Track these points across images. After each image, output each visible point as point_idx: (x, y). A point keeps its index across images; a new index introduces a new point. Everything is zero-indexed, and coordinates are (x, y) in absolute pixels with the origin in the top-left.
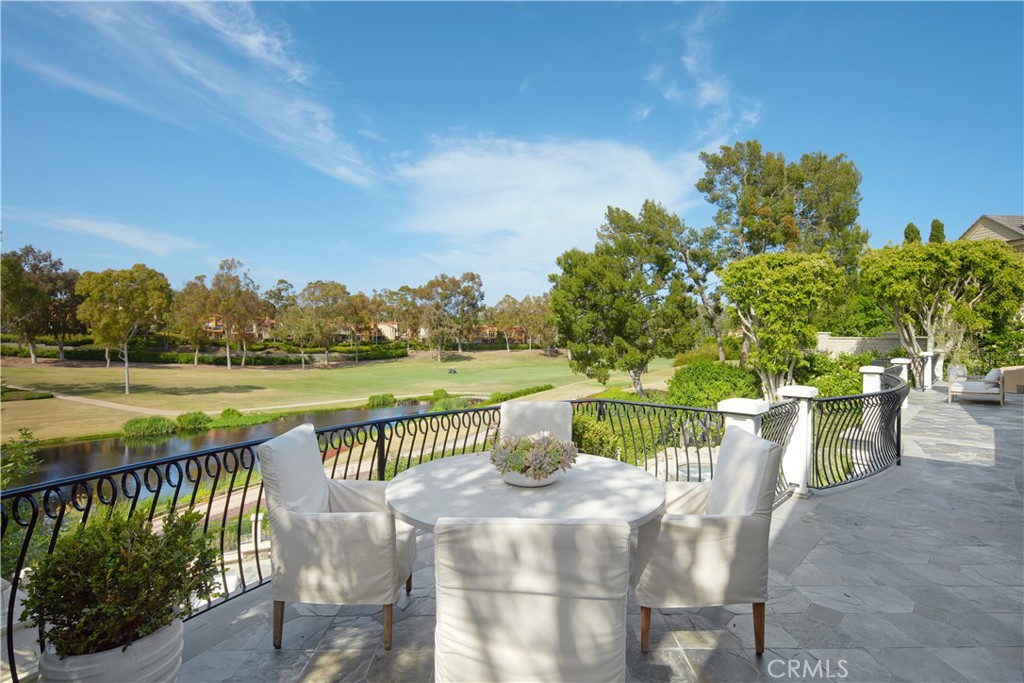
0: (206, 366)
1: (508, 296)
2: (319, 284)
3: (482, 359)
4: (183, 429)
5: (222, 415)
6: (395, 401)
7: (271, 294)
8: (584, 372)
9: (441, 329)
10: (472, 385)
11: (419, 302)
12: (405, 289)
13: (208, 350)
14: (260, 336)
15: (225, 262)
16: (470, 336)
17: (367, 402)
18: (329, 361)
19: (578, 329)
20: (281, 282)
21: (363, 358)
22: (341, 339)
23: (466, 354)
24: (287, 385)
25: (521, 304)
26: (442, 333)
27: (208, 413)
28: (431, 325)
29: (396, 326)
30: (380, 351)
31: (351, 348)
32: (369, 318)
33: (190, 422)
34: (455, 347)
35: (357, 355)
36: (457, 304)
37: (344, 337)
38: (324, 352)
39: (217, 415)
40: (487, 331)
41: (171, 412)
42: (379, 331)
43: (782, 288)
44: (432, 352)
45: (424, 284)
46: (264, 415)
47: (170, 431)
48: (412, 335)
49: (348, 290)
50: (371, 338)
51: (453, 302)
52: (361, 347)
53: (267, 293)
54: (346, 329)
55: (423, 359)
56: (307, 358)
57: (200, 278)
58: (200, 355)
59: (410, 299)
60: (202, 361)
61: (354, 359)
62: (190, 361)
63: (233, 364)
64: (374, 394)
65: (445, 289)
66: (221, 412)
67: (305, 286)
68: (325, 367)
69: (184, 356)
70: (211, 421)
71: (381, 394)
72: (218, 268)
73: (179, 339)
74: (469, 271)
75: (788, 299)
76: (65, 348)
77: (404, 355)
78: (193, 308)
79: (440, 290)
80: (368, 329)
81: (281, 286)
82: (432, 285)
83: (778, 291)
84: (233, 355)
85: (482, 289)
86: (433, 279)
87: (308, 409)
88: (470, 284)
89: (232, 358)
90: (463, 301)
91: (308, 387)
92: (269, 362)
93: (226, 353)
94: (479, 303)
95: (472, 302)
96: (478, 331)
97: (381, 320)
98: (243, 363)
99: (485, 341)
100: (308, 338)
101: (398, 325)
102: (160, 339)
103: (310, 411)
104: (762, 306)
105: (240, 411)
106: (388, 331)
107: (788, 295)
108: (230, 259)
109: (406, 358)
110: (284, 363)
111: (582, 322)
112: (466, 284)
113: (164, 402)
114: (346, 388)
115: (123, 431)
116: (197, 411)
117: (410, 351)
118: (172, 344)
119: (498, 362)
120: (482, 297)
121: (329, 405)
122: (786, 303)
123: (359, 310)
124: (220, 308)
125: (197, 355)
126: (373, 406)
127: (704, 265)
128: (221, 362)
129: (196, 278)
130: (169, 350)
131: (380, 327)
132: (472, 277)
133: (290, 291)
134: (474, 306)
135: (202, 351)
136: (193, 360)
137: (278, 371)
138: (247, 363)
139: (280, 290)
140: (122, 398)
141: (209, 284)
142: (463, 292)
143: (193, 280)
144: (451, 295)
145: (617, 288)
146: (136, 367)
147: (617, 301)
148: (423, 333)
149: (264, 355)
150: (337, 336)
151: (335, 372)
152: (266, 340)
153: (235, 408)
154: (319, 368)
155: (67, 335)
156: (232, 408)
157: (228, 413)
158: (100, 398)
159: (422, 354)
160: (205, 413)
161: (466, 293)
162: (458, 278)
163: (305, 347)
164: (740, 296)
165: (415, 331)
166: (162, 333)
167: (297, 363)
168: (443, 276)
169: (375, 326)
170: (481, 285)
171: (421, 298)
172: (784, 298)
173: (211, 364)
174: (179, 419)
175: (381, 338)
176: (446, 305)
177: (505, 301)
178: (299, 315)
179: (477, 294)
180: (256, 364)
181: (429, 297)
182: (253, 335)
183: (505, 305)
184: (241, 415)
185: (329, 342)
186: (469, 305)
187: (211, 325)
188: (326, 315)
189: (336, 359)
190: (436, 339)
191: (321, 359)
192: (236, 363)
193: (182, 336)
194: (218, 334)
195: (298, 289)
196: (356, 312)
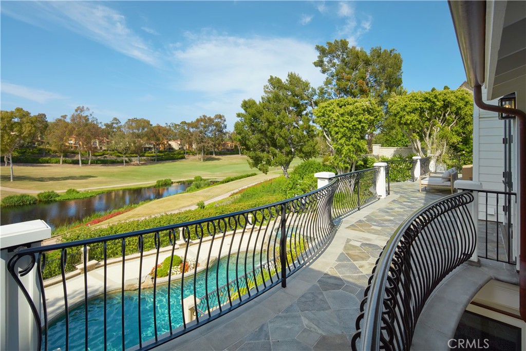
0: (68, 165)
2: (135, 120)
3: (226, 160)
4: (40, 201)
5: (66, 192)
6: (172, 183)
7: (107, 125)
9: (203, 144)
10: (218, 173)
11: (191, 130)
12: (184, 123)
13: (69, 156)
14: (101, 148)
15: (78, 108)
16: (220, 148)
17: (156, 184)
18: (140, 161)
20: (115, 119)
21: (159, 159)
22: (148, 149)
23: (217, 157)
24: (111, 175)
26: (204, 146)
27: (58, 192)
28: (197, 142)
29: (179, 143)
30: (170, 156)
31: (153, 154)
32: (163, 138)
33: (45, 197)
34: (211, 153)
35: (156, 158)
36: (211, 131)
37: (150, 148)
38: (137, 157)
39: (64, 193)
40: (229, 145)
41: (33, 191)
42: (170, 145)
44: (198, 156)
45: (194, 120)
46: (93, 192)
47: (32, 202)
48: (189, 147)
49: (151, 123)
50: (165, 148)
52: (158, 154)
53: (105, 125)
54: (150, 144)
55: (194, 159)
56: (127, 160)
57: (65, 117)
58: (64, 159)
59: (187, 129)
60: (65, 162)
61: (155, 160)
62: (58, 162)
63: (83, 163)
64: (160, 179)
65: (205, 123)
66: (66, 191)
67: (126, 121)
68: (138, 165)
69: (54, 160)
70: (59, 196)
71: (164, 179)
72: (74, 111)
73: (51, 150)
74: (218, 114)
77: (183, 158)
78: (58, 132)
79: (202, 124)
80: (163, 144)
81: (115, 122)
82: (198, 121)
84: (83, 159)
85: (225, 123)
86: (199, 118)
88: (219, 120)
89: (82, 161)
90: (215, 130)
91: (124, 176)
92: (105, 162)
93: (79, 157)
94: (224, 131)
95: (220, 129)
96: (224, 145)
97: (170, 140)
98: (89, 163)
99: (228, 150)
100: (127, 149)
101: (181, 142)
102: (40, 150)
105: (78, 190)
106: (175, 145)
108: (81, 106)
109: (184, 160)
110: (113, 163)
112: (217, 120)
113: (33, 185)
114: (146, 176)
116: (50, 191)
117: (186, 156)
118: (47, 153)
119: (234, 161)
120: (226, 127)
121: (133, 185)
123: (157, 134)
124: (75, 132)
125: (62, 159)
126: (159, 186)
128: (76, 162)
129: (62, 116)
130: (46, 156)
131: (170, 143)
132: (220, 117)
133: (119, 125)
134: (221, 131)
135: (65, 156)
136: (59, 161)
137: (109, 167)
138: (91, 163)
139: (113, 123)
140: (7, 183)
141: (68, 120)
142: (217, 124)
143: (60, 118)
144: (209, 126)
148: (194, 146)
149: (102, 159)
150: (145, 148)
151: (143, 167)
152: (105, 150)
153: (75, 188)
154: (134, 165)
156: (73, 188)
157: (70, 191)
159: (192, 157)
160: (55, 191)
161: (217, 125)
162: (212, 117)
163: (125, 154)
165: (191, 145)
166: (41, 147)
167: (121, 163)
168: (205, 116)
169: (167, 142)
170: (225, 121)
171: (193, 128)
173: (70, 163)
174: (38, 195)
175: (171, 149)
176: (206, 131)
178: (123, 136)
179: (223, 125)
180: (97, 163)
181: (197, 128)
182: (96, 148)
184: (78, 192)
185: (140, 151)
186: (218, 131)
187: (72, 142)
188: (138, 136)
189: (144, 160)
190: (200, 149)
191: (135, 160)
192: (85, 163)
193: (53, 148)
194: (76, 147)
195: (123, 123)
196: (155, 135)
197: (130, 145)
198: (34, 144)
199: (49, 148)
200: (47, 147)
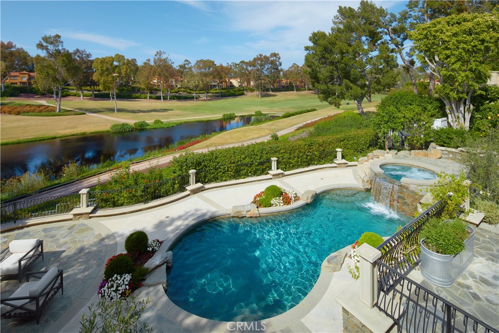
0: (152, 100)
1: (294, 64)
2: (201, 61)
3: (281, 96)
4: (136, 129)
5: (154, 122)
6: (236, 117)
7: (181, 66)
8: (327, 101)
9: (260, 81)
10: (276, 109)
11: (249, 68)
12: (243, 62)
13: (153, 93)
14: (177, 86)
16: (275, 84)
17: (222, 117)
18: (207, 97)
19: (321, 76)
20: (186, 61)
21: (223, 96)
22: (213, 87)
23: (273, 93)
24: (185, 109)
25: (301, 68)
26: (261, 83)
27: (148, 122)
28: (255, 79)
29: (239, 80)
30: (230, 92)
31: (217, 91)
32: (225, 77)
33: (139, 126)
34: (268, 90)
35: (220, 94)
36: (268, 69)
37: (214, 86)
38: (204, 93)
39: (152, 123)
40: (284, 82)
41: (131, 121)
42: (231, 82)
43: (460, 38)
44: (256, 93)
45: (252, 59)
46: (173, 123)
47: (130, 130)
48: (247, 84)
49: (215, 63)
50: (227, 86)
51: (266, 68)
52: (222, 91)
53: (179, 66)
54: (215, 82)
55: (252, 96)
56: (197, 96)
57: (149, 60)
58: (150, 95)
59: (245, 67)
60: (151, 98)
61: (219, 97)
62: (146, 98)
63: (164, 99)
64: (226, 113)
65: (262, 61)
66: (153, 121)
67: (196, 62)
68: (205, 100)
69: (143, 96)
70: (149, 125)
71: (229, 113)
72: (155, 56)
73: (141, 88)
74: (273, 52)
75: (465, 46)
76: (95, 92)
77: (243, 94)
78: (146, 73)
79: (259, 62)
80: (225, 82)
81: (186, 63)
82: (255, 59)
83: (457, 41)
84: (164, 95)
85: (280, 61)
86: (256, 57)
87: (193, 120)
88: (274, 58)
89: (163, 96)
90: (271, 67)
91: (196, 110)
92: (179, 98)
93: (161, 94)
94: (279, 68)
95: (275, 67)
96: (279, 82)
97: (231, 78)
98: (168, 99)
99: (283, 87)
100: (197, 86)
101: (240, 80)
102: (134, 88)
103: (195, 121)
104: (444, 52)
105: (162, 121)
106: (235, 83)
107: (465, 43)
108: (159, 51)
109: (243, 96)
110: (186, 98)
111: (324, 71)
112: (272, 59)
113: (130, 116)
114: (214, 110)
115: (110, 130)
116: (143, 121)
117: (245, 92)
118: (138, 90)
119: (290, 97)
120: (281, 65)
121: (203, 118)
122: (464, 49)
123: (220, 73)
124: (157, 74)
125: (148, 95)
126: (225, 119)
127: (402, 36)
128: (158, 98)
129: (147, 60)
130: (137, 93)
131: (231, 80)
132: (275, 55)
133: (190, 65)
134: (277, 69)
135: (151, 93)
136: (147, 97)
137: (183, 102)
138: (170, 99)
139: (185, 64)
140: (113, 114)
141: (152, 63)
142: (272, 61)
144: (265, 64)
145: (344, 51)
146: (123, 101)
147: (344, 59)
148: (252, 83)
149: (177, 95)
150: (211, 86)
151: (210, 103)
152: (179, 88)
153: (160, 119)
154: (202, 100)
155: (95, 87)
156: (158, 119)
157: (157, 122)
158: (104, 114)
159: (249, 94)
160: (146, 121)
161: (272, 63)
162: (268, 55)
163: (195, 91)
164: (427, 47)
165: (249, 83)
166: (134, 85)
167: (192, 98)
168: (261, 55)
169: (229, 80)
170: (280, 58)
171: (250, 66)
172: (462, 45)
173: (154, 99)
174: (135, 124)
175: (232, 86)
176: (262, 69)
177: (293, 66)
178: (193, 76)
179: (278, 63)
180: (174, 99)
181: (254, 66)
182: (173, 86)
183: (293, 69)
184: (162, 123)
185: (207, 89)
186: (274, 69)
187: (155, 81)
188: (206, 75)
189: (210, 96)
190: (257, 86)
191: (203, 96)
192: (165, 99)
193: (143, 87)
194: (158, 86)
195: (193, 64)
196: (219, 73)
197: (199, 83)
198: (129, 83)
199: (139, 86)
200: (138, 85)
